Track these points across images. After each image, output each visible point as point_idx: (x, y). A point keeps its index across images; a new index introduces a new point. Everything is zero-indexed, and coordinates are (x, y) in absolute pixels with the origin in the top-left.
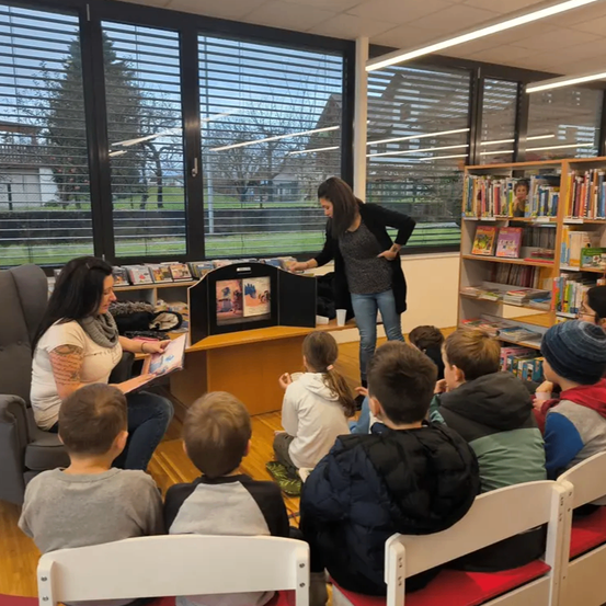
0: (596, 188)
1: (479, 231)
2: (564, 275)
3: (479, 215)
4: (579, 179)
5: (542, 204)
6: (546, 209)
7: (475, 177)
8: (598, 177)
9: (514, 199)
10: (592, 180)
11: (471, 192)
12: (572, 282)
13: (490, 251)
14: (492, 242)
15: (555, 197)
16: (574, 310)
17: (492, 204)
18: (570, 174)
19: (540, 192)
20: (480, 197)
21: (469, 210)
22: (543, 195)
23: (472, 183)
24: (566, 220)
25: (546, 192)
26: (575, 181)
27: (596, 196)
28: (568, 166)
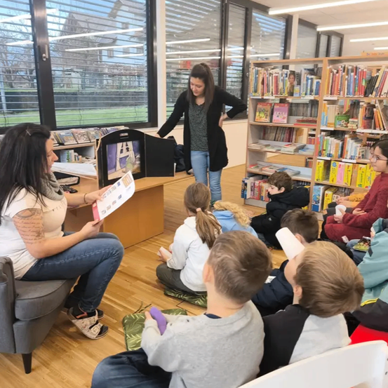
0: (347, 77)
1: (259, 106)
2: (323, 133)
3: (263, 95)
4: (335, 71)
5: (309, 88)
6: (311, 91)
7: (260, 69)
8: (348, 70)
9: (288, 84)
10: (344, 72)
11: (256, 79)
12: (328, 137)
13: (268, 120)
14: (268, 113)
15: (318, 83)
16: (329, 155)
17: (272, 88)
18: (328, 68)
19: (308, 79)
20: (263, 83)
21: (256, 91)
22: (310, 81)
23: (257, 73)
24: (325, 98)
25: (312, 79)
26: (332, 72)
27: (346, 82)
28: (327, 62)
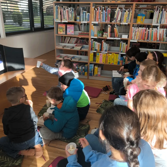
0: (102, 12)
1: (59, 26)
3: (61, 20)
4: (96, 9)
5: (84, 17)
6: (86, 19)
7: (58, 6)
8: (102, 9)
9: (74, 15)
10: (100, 10)
11: (57, 11)
12: (95, 42)
13: (64, 33)
14: (64, 30)
15: (89, 15)
16: (96, 50)
18: (93, 7)
19: (83, 13)
20: (61, 14)
21: (57, 18)
22: (85, 14)
23: (57, 8)
24: (92, 23)
27: (102, 15)
28: (92, 4)
